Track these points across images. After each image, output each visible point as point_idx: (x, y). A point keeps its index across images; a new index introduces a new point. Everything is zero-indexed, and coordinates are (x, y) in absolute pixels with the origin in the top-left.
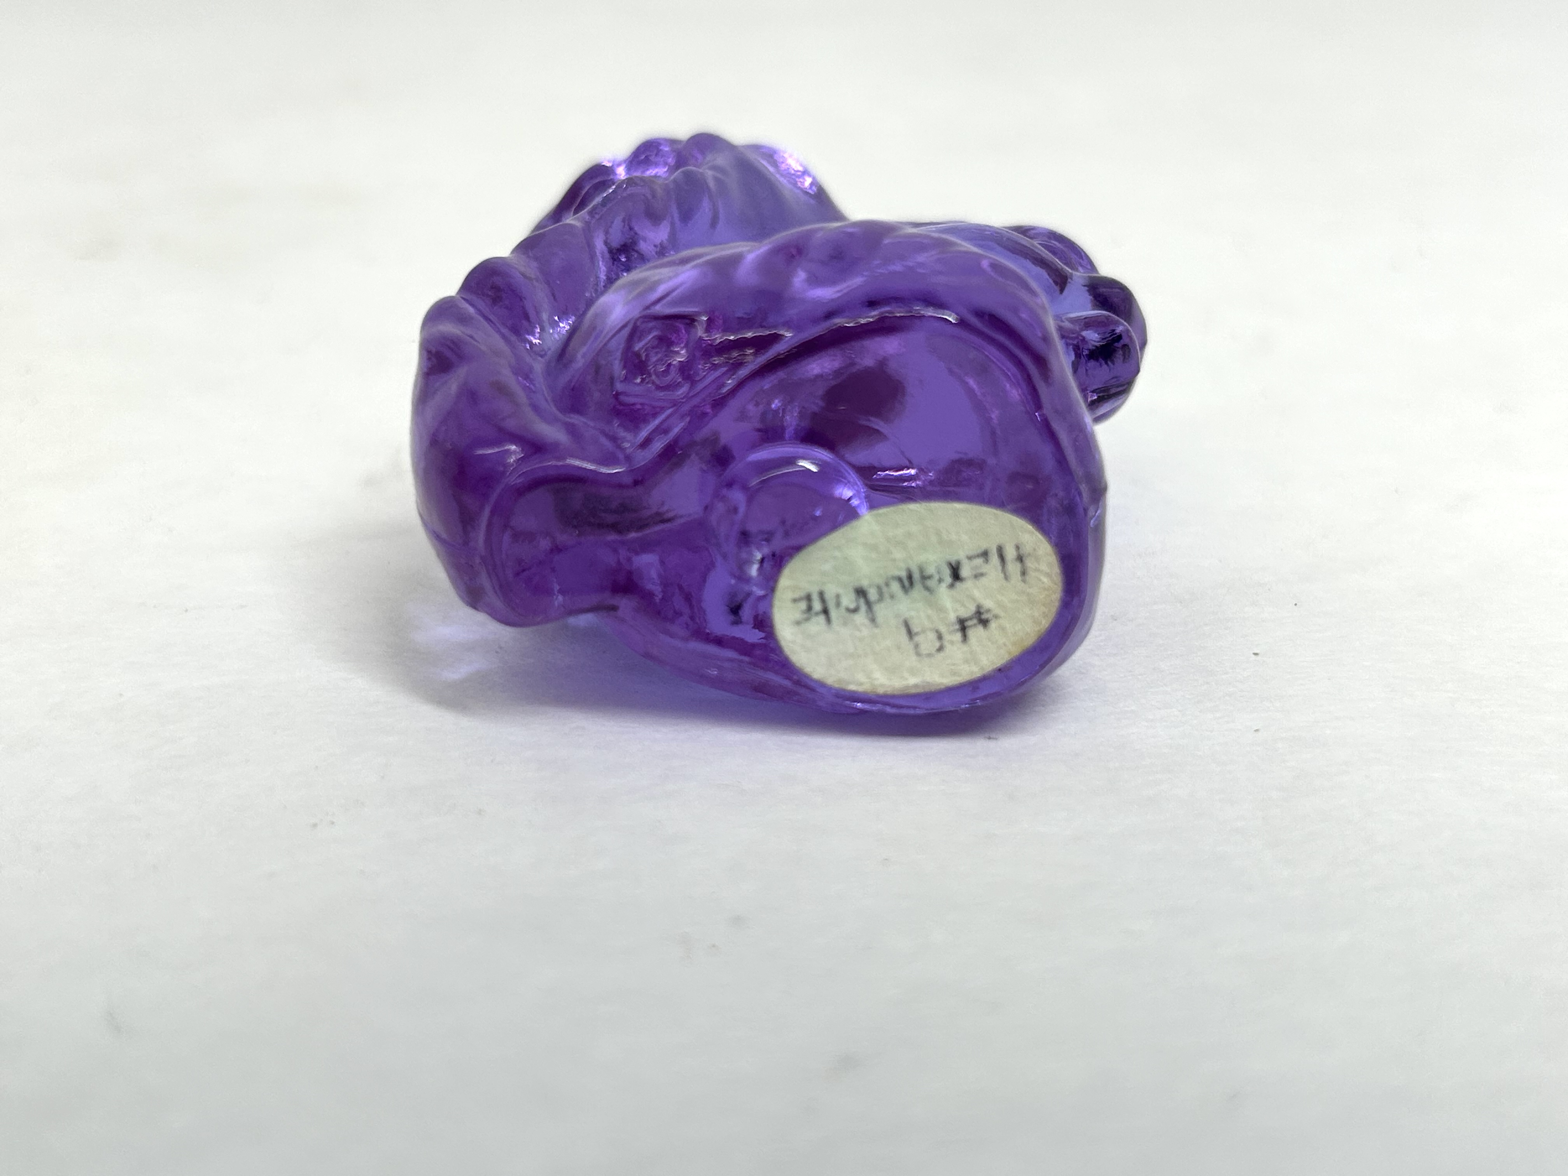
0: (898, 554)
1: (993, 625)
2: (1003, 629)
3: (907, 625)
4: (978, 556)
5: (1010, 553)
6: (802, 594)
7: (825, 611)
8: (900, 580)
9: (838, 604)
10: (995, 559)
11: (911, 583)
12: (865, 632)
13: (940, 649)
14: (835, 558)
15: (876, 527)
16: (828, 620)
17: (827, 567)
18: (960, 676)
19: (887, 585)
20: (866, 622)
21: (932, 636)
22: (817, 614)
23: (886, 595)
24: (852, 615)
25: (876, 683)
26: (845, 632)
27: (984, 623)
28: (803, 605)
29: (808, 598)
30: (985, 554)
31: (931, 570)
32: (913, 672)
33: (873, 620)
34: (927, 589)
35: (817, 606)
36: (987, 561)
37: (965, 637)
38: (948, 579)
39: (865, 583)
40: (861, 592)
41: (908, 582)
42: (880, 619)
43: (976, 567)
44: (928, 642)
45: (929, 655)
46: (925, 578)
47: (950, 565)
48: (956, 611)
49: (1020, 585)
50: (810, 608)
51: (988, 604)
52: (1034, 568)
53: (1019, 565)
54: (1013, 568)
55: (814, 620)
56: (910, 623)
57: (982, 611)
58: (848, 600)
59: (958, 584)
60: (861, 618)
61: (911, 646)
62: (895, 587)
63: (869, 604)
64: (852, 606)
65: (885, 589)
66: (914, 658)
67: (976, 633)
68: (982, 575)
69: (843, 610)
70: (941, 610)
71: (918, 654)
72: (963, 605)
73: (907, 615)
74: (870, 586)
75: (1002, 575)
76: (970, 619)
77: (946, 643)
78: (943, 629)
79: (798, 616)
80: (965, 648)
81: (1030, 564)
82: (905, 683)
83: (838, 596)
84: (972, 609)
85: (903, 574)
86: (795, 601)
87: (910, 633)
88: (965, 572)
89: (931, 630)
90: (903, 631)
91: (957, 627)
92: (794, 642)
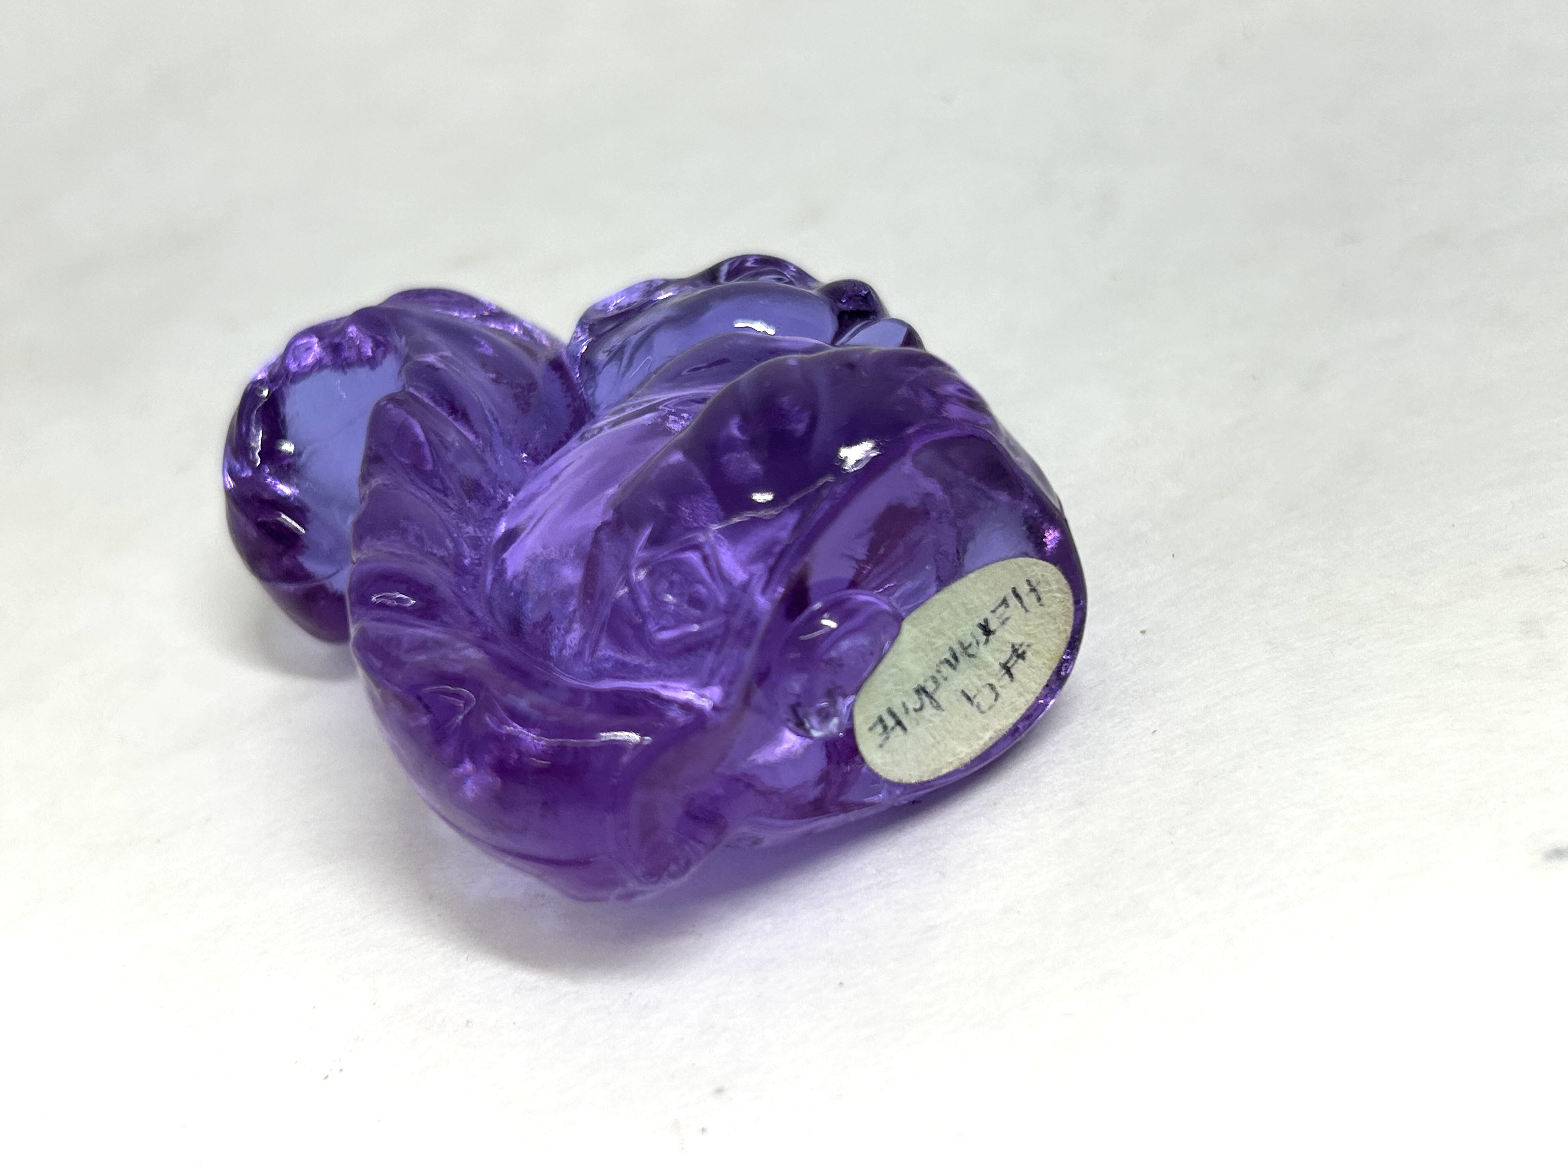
0: (940, 642)
1: (1029, 654)
2: (1037, 652)
3: (964, 693)
4: (1000, 606)
5: (1024, 589)
6: (875, 720)
7: (899, 723)
8: (947, 661)
9: (907, 711)
10: (1013, 601)
11: (956, 658)
12: (937, 720)
13: (997, 695)
14: (892, 675)
15: (914, 631)
16: (904, 729)
17: (889, 687)
18: (1020, 709)
19: (939, 671)
20: (934, 711)
21: (987, 691)
22: (893, 728)
23: (941, 681)
24: (919, 713)
25: (962, 756)
26: (920, 730)
27: (1022, 656)
28: (879, 729)
29: (881, 720)
30: (1004, 602)
31: (969, 640)
32: (985, 729)
33: (938, 707)
34: (971, 656)
35: (890, 722)
36: (1007, 606)
37: (1011, 676)
38: (983, 638)
39: (921, 682)
40: (921, 690)
41: (953, 661)
42: (943, 704)
43: (1002, 615)
44: (985, 698)
45: (990, 708)
46: (965, 648)
47: (980, 626)
48: (996, 660)
49: (1039, 610)
50: (885, 728)
51: (1018, 640)
52: (1048, 590)
53: (1033, 595)
54: (1029, 600)
55: (892, 735)
56: (967, 691)
57: (1017, 647)
58: (913, 702)
59: (991, 637)
60: (929, 711)
61: (975, 709)
62: (946, 670)
63: (930, 696)
64: (918, 706)
65: (938, 676)
66: (980, 716)
67: (1019, 668)
68: (1007, 619)
69: (912, 713)
70: (987, 666)
71: (982, 712)
72: (1002, 651)
73: (962, 687)
74: (926, 681)
75: (1023, 610)
76: (1010, 659)
77: (999, 690)
78: (992, 681)
79: (879, 740)
80: (1015, 685)
81: (1041, 589)
82: (981, 742)
83: (904, 704)
84: (1009, 650)
85: (948, 656)
86: (871, 729)
87: (969, 698)
88: (992, 626)
89: (983, 687)
90: (964, 699)
91: (1004, 671)
92: (884, 764)
